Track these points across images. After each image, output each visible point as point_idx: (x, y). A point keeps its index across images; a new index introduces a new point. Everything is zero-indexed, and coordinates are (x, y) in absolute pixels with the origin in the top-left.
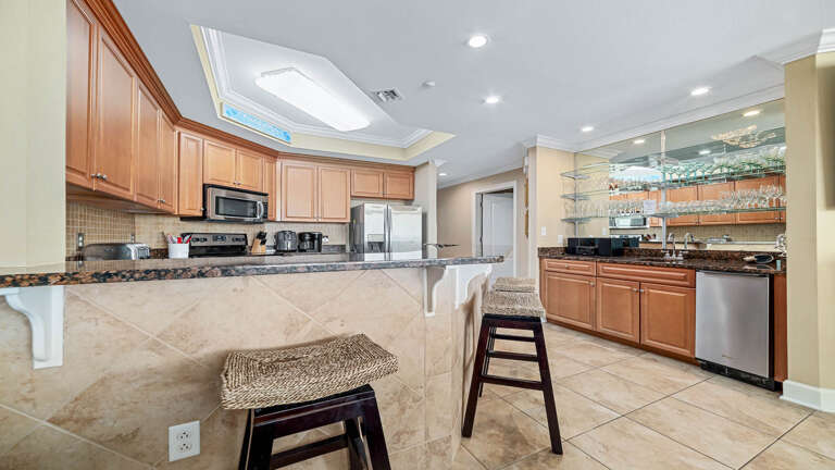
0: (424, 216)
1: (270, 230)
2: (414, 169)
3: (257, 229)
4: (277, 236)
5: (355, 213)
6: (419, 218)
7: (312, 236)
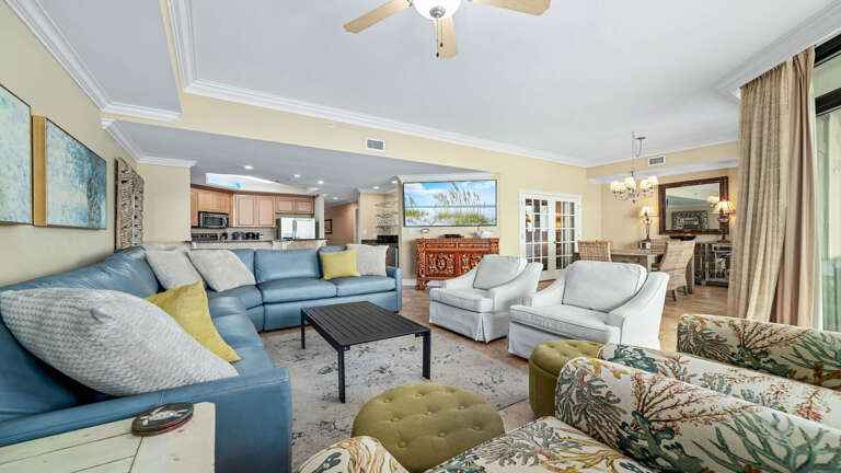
0: (317, 224)
1: (229, 231)
2: (314, 197)
3: (222, 231)
4: (233, 235)
5: (278, 222)
6: (314, 225)
7: (253, 234)
